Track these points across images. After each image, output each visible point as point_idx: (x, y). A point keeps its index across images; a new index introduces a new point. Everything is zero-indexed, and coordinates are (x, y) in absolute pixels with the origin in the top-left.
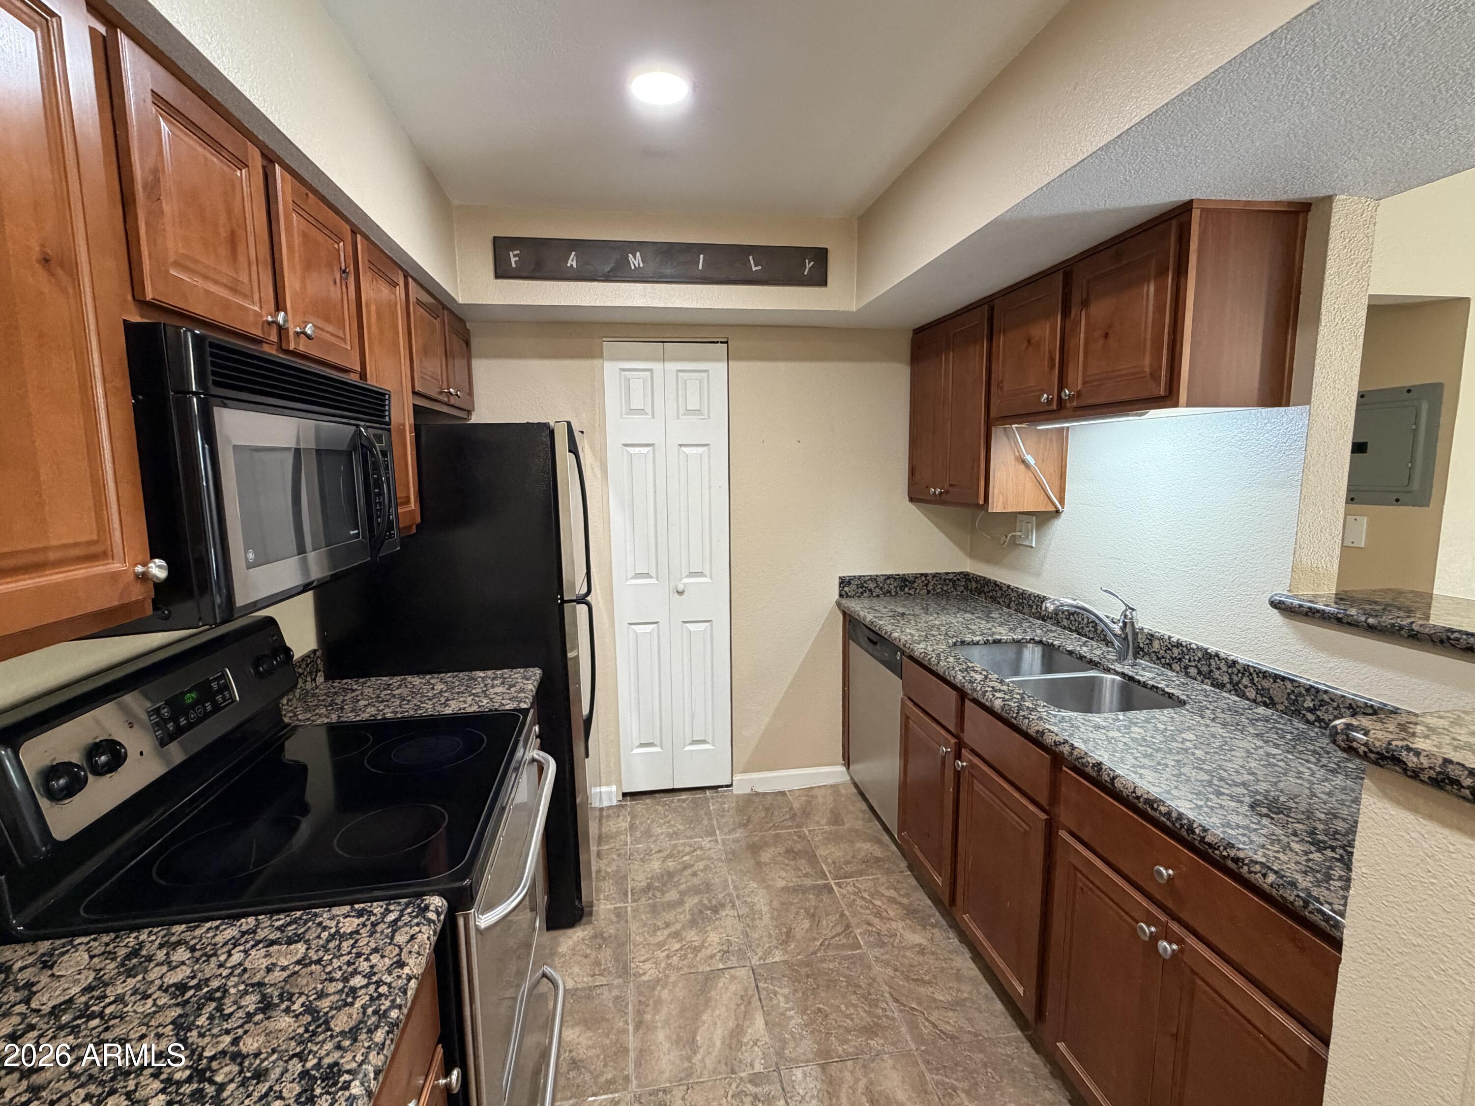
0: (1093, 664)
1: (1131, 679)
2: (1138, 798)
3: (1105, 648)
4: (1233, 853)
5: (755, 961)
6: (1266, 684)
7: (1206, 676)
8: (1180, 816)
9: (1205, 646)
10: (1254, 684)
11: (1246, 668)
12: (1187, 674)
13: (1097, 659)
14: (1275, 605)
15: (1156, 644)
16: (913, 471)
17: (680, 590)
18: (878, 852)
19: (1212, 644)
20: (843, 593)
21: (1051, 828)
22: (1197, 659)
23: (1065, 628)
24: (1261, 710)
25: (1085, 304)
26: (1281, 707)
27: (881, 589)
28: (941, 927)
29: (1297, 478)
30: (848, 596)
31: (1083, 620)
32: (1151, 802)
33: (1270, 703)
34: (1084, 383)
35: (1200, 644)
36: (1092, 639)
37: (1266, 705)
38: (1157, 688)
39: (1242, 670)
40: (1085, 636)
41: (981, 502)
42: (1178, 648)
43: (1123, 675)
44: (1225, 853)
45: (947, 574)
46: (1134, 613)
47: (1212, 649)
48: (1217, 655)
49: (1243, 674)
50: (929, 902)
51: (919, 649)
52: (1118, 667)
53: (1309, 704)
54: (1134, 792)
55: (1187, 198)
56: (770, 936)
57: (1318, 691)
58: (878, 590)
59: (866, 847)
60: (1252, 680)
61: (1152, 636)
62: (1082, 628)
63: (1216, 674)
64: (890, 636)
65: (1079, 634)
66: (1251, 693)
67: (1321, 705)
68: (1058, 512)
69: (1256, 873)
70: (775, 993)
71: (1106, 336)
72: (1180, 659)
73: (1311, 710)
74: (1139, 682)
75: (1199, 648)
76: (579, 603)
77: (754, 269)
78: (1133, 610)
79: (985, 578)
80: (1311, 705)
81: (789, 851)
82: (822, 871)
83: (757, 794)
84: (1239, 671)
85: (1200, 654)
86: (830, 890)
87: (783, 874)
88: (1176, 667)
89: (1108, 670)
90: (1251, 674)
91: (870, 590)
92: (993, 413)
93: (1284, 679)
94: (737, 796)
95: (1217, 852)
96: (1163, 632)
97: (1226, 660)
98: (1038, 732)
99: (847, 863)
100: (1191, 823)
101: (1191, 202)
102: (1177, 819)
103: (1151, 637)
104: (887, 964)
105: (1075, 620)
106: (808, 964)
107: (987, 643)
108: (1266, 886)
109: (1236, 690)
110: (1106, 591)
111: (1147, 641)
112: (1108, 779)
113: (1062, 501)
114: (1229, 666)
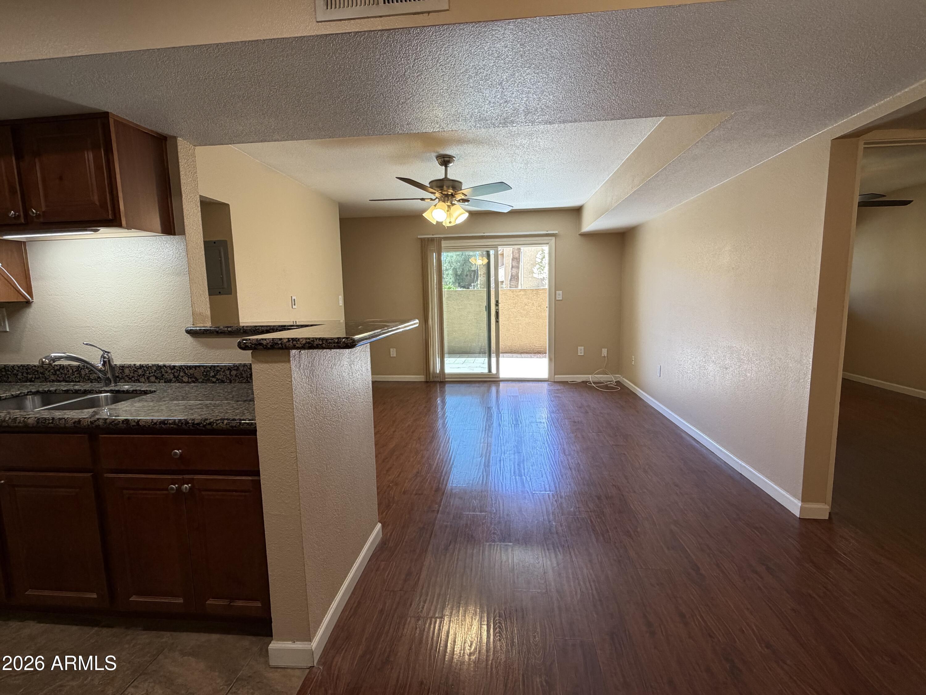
0: (86, 392)
1: (118, 392)
2: (155, 424)
3: (90, 384)
4: (208, 422)
6: (192, 371)
7: (161, 378)
8: (180, 420)
9: (156, 363)
10: (186, 374)
11: (181, 367)
12: (149, 382)
13: (90, 389)
14: (188, 332)
15: (127, 371)
19: (161, 361)
21: (96, 478)
22: (153, 371)
23: (53, 381)
24: (193, 384)
25: (37, 154)
26: (200, 380)
29: (186, 270)
31: (68, 371)
32: (163, 422)
33: (196, 381)
34: (47, 207)
35: (153, 363)
36: (79, 382)
37: (194, 382)
38: (136, 390)
39: (179, 369)
40: (73, 381)
42: (141, 368)
43: (111, 391)
44: (205, 423)
46: (109, 354)
47: (161, 363)
48: (165, 366)
49: (180, 371)
52: (106, 389)
53: (212, 374)
54: (152, 422)
57: (214, 366)
60: (185, 373)
61: (123, 367)
62: (69, 377)
63: (166, 376)
65: (67, 382)
66: (185, 379)
67: (217, 373)
68: (27, 303)
69: (219, 424)
72: (144, 375)
73: (213, 377)
74: (123, 391)
75: (153, 365)
78: (109, 352)
80: (213, 374)
84: (177, 370)
85: (155, 368)
88: (142, 380)
89: (101, 392)
90: (184, 369)
93: (199, 366)
95: (201, 425)
96: (129, 363)
97: (170, 366)
98: (74, 423)
100: (186, 420)
101: (107, 113)
102: (179, 422)
103: (122, 367)
105: (62, 373)
108: (224, 426)
109: (178, 380)
110: (87, 344)
111: (121, 371)
112: (135, 424)
113: (30, 292)
114: (172, 369)
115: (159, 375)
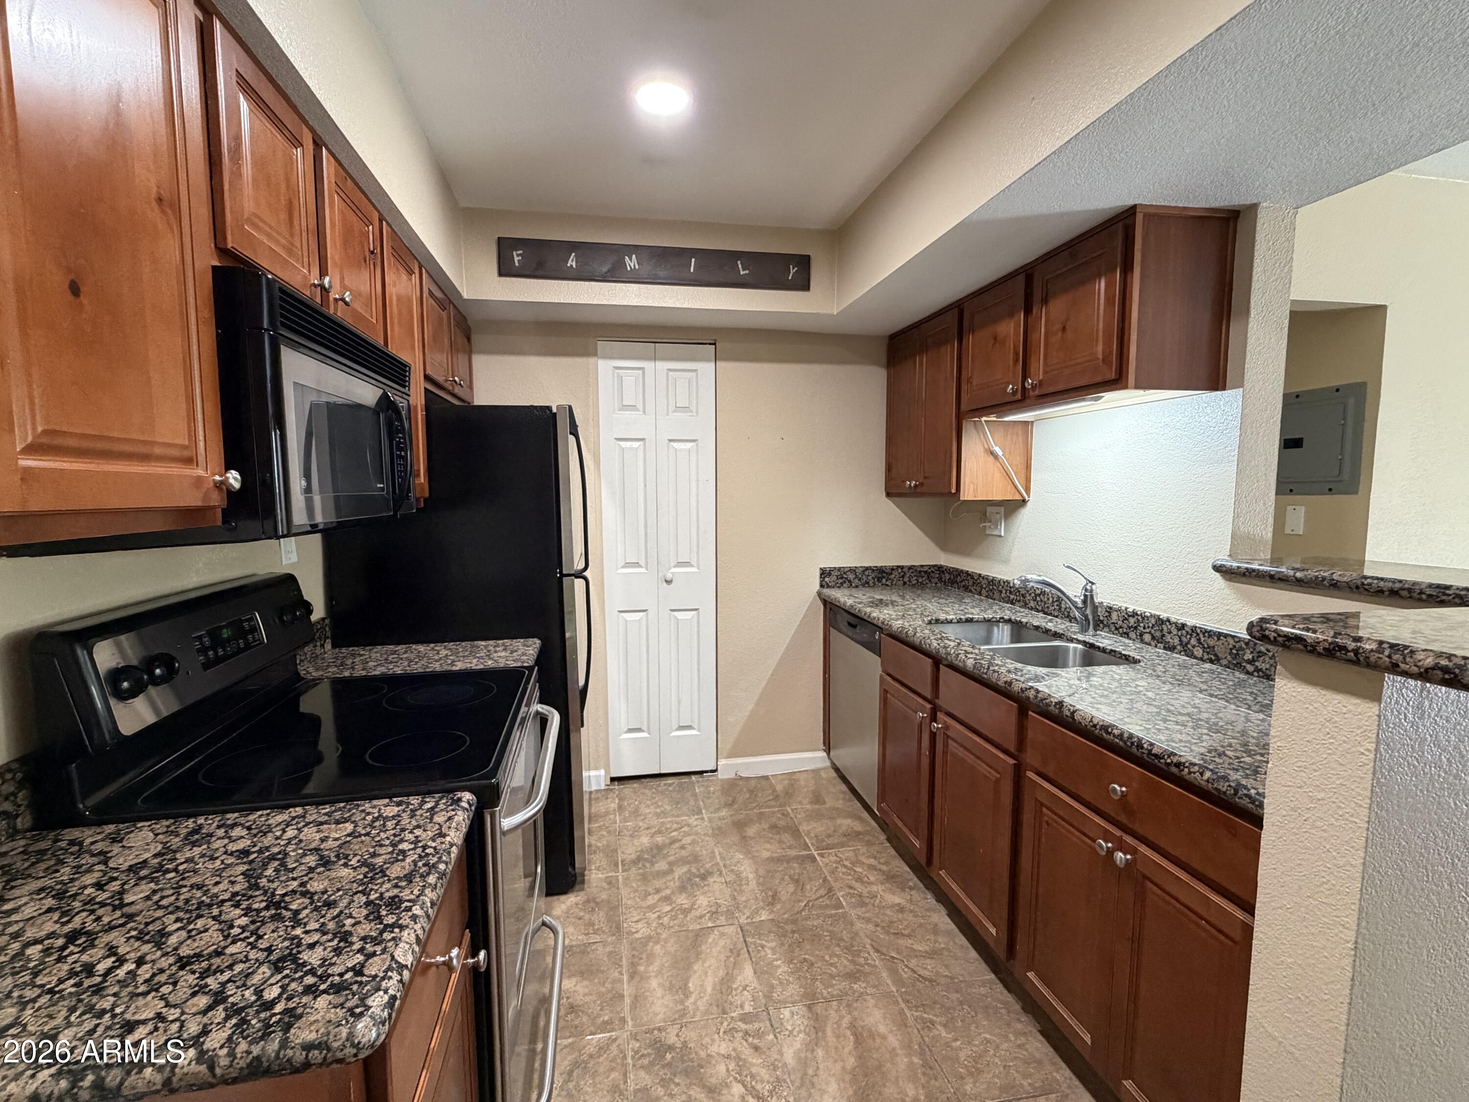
0: (1057, 636)
1: (1092, 646)
2: (1095, 726)
3: (1068, 624)
4: (1175, 760)
5: (743, 920)
6: (1211, 642)
7: (1158, 641)
8: (1131, 736)
9: (1158, 613)
10: (1201, 643)
11: (1194, 629)
12: (1142, 641)
13: (1061, 632)
14: (1217, 569)
15: (1114, 616)
16: (889, 468)
17: (668, 579)
18: (858, 826)
19: (1165, 611)
20: (824, 583)
21: (1018, 771)
22: (1150, 625)
23: (1032, 609)
24: (1208, 666)
25: (1045, 301)
26: (1224, 662)
27: (860, 580)
28: (918, 889)
29: (1233, 454)
30: (828, 587)
31: (1048, 599)
32: (1106, 728)
33: (1216, 660)
34: (1045, 372)
35: (1153, 612)
36: (1057, 617)
37: (1212, 661)
38: (1115, 651)
39: (1190, 632)
40: (1050, 614)
41: (953, 491)
42: (1133, 617)
43: (1085, 643)
44: (1169, 761)
45: (922, 566)
46: (1094, 587)
47: (1164, 615)
48: (1168, 620)
49: (1191, 635)
50: (908, 869)
51: (897, 624)
52: (1081, 637)
53: (1248, 656)
54: (1091, 721)
55: (1131, 202)
56: (756, 899)
58: (857, 581)
59: (846, 823)
60: (1199, 640)
61: (1111, 608)
62: (1048, 607)
63: (1168, 638)
64: (869, 616)
65: (1045, 613)
66: (1199, 652)
67: (1259, 657)
68: (1024, 502)
69: (1194, 773)
70: (763, 947)
71: (1064, 329)
72: (1136, 628)
73: (1251, 662)
74: (1099, 648)
75: (1153, 616)
76: (577, 577)
77: (742, 273)
78: (1093, 583)
79: (957, 569)
80: (1250, 657)
81: (774, 827)
82: (806, 844)
83: (741, 778)
84: (1187, 632)
85: (1153, 621)
86: (814, 859)
87: (768, 846)
88: (1132, 635)
89: (1071, 640)
90: (1198, 634)
91: (850, 581)
92: (963, 407)
93: (1226, 636)
94: (722, 780)
95: (1162, 761)
96: (1120, 605)
97: (1176, 624)
98: (1006, 682)
99: (829, 836)
100: (1140, 740)
101: (1134, 207)
102: (1128, 738)
103: (1110, 610)
104: (868, 921)
105: (1041, 601)
106: (794, 922)
107: (959, 621)
108: (1203, 783)
109: (1185, 651)
110: (1068, 567)
111: (1107, 614)
112: (1068, 714)
113: (1028, 490)
114: (1179, 630)
115: (1158, 634)
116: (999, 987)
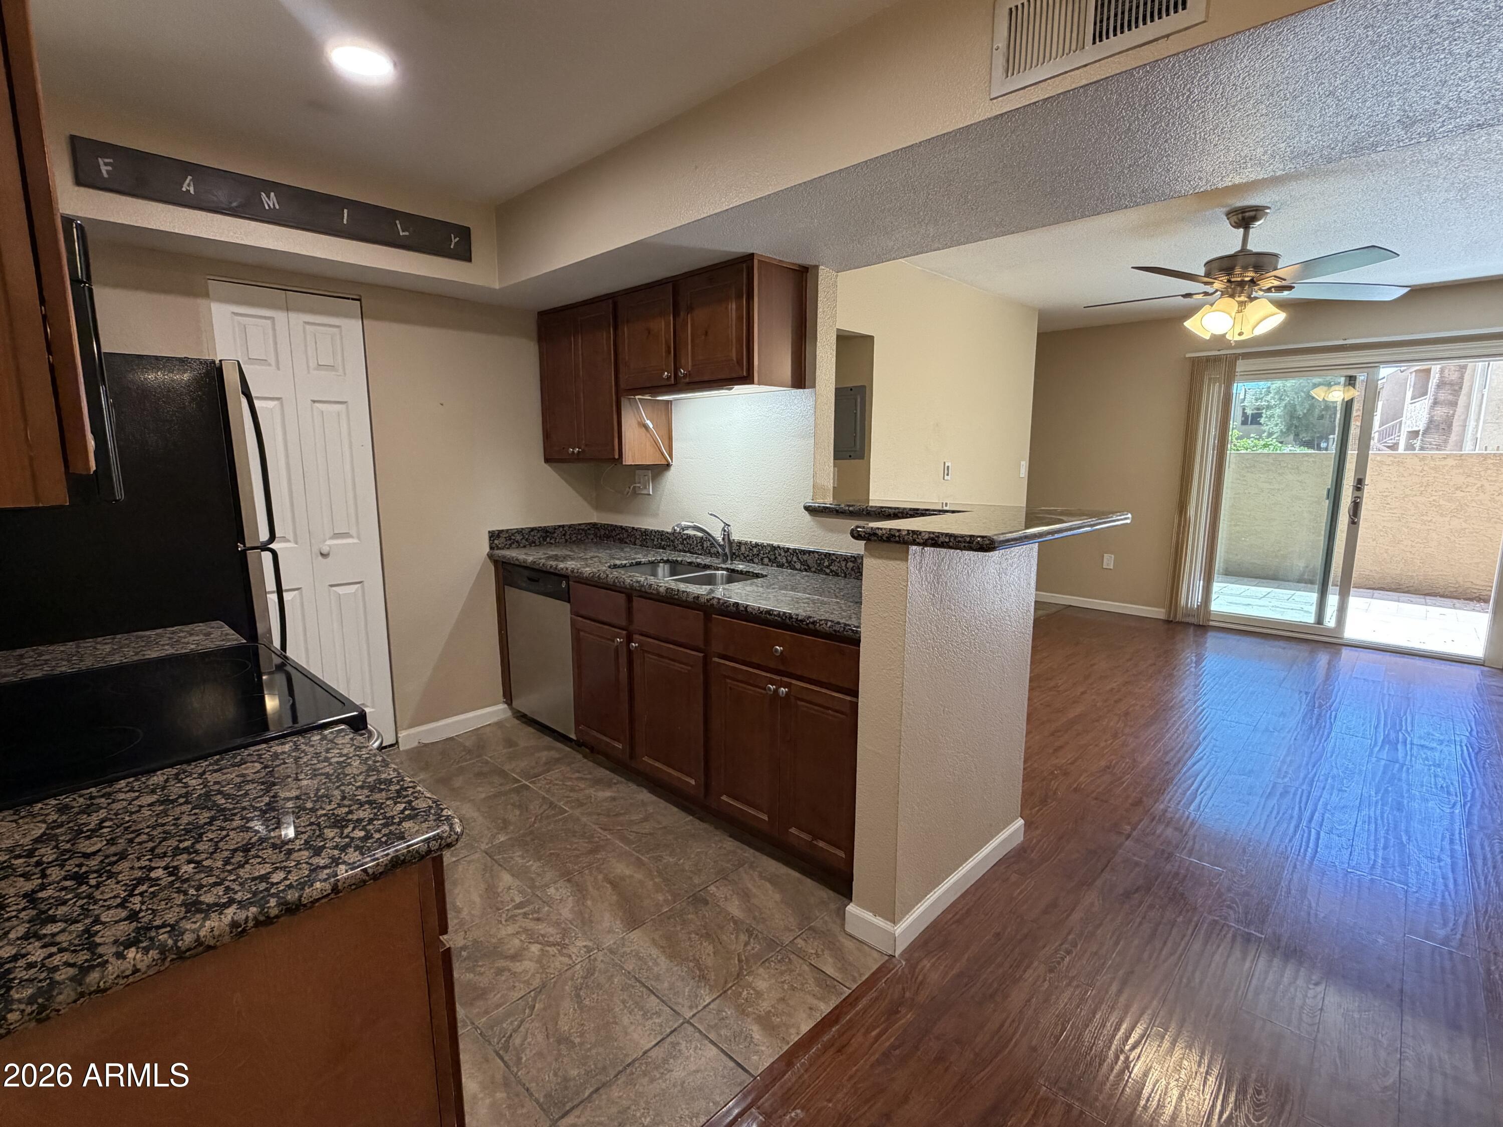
0: (706, 567)
1: (733, 571)
2: (761, 612)
3: (712, 558)
4: (811, 620)
5: (484, 847)
6: (805, 557)
7: (774, 561)
8: (785, 613)
9: (771, 543)
10: (799, 559)
11: (795, 551)
12: (763, 564)
13: (709, 564)
14: (807, 508)
15: (743, 548)
16: (547, 436)
17: (325, 551)
18: (554, 754)
19: (775, 541)
20: (494, 545)
21: (706, 661)
22: (768, 551)
23: (680, 551)
24: (804, 573)
25: (690, 309)
26: (813, 569)
27: (527, 540)
28: (621, 782)
29: (811, 432)
30: (498, 548)
31: (693, 542)
32: (769, 612)
33: (808, 569)
34: (693, 366)
35: (768, 542)
37: (806, 570)
38: (748, 572)
39: (792, 553)
40: (696, 553)
41: (617, 457)
42: (756, 547)
43: (727, 569)
44: (808, 622)
45: (580, 525)
46: (729, 528)
47: (776, 544)
48: (779, 547)
49: (793, 555)
50: (608, 772)
51: (587, 571)
52: (723, 566)
53: (826, 563)
54: (758, 610)
55: (751, 251)
56: (489, 828)
57: (830, 554)
58: (524, 541)
59: (544, 755)
60: (798, 557)
62: (693, 548)
63: (779, 559)
64: (556, 568)
65: (691, 553)
66: (798, 566)
67: (832, 562)
68: (668, 466)
69: (822, 625)
70: (512, 858)
71: (706, 334)
72: (758, 555)
73: (828, 567)
74: (737, 571)
75: (769, 545)
76: (263, 550)
77: (401, 234)
78: (729, 526)
79: (612, 525)
80: (828, 564)
81: (479, 775)
82: (514, 778)
83: (426, 745)
86: (527, 787)
87: (480, 789)
88: (756, 560)
89: (717, 569)
90: (797, 554)
91: (517, 542)
92: (623, 385)
93: (813, 552)
94: (407, 752)
95: (804, 623)
96: (746, 540)
97: (783, 548)
98: (694, 597)
99: (533, 768)
100: (790, 614)
101: (753, 254)
102: (783, 615)
103: (740, 544)
104: (590, 814)
105: (688, 543)
106: (532, 833)
107: (631, 565)
108: (827, 629)
109: (790, 566)
110: (711, 514)
111: (738, 547)
112: (743, 609)
113: (671, 456)
114: (786, 552)
115: (773, 557)
116: (697, 822)
